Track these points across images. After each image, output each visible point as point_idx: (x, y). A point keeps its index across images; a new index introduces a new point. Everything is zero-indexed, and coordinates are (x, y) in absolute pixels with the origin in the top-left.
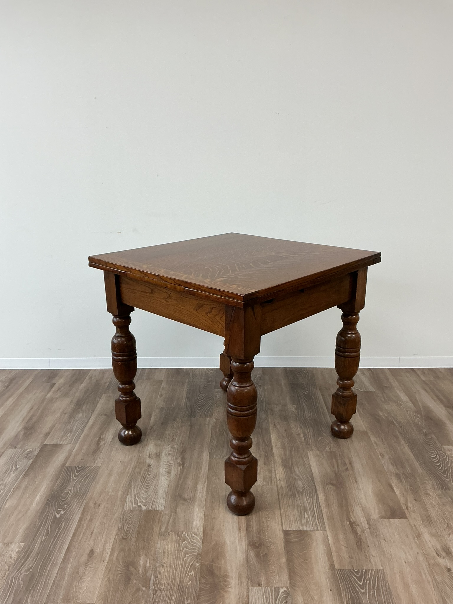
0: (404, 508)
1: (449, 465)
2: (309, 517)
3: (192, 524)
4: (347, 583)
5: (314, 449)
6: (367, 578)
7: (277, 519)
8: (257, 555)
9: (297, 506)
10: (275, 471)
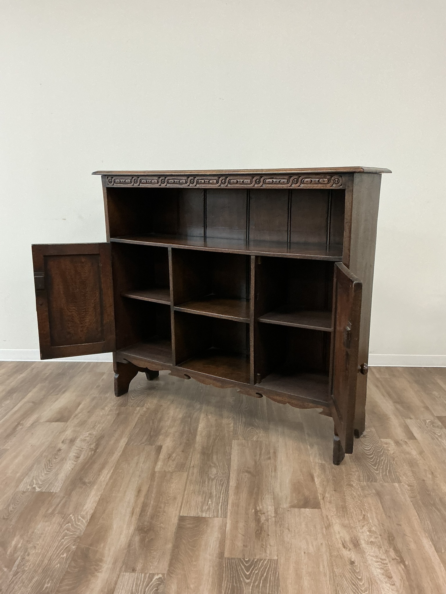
0: (320, 498)
1: (382, 458)
2: (212, 503)
3: (83, 507)
4: (232, 572)
5: (240, 438)
6: (256, 568)
7: (176, 505)
8: (142, 540)
9: (203, 493)
10: (191, 458)
